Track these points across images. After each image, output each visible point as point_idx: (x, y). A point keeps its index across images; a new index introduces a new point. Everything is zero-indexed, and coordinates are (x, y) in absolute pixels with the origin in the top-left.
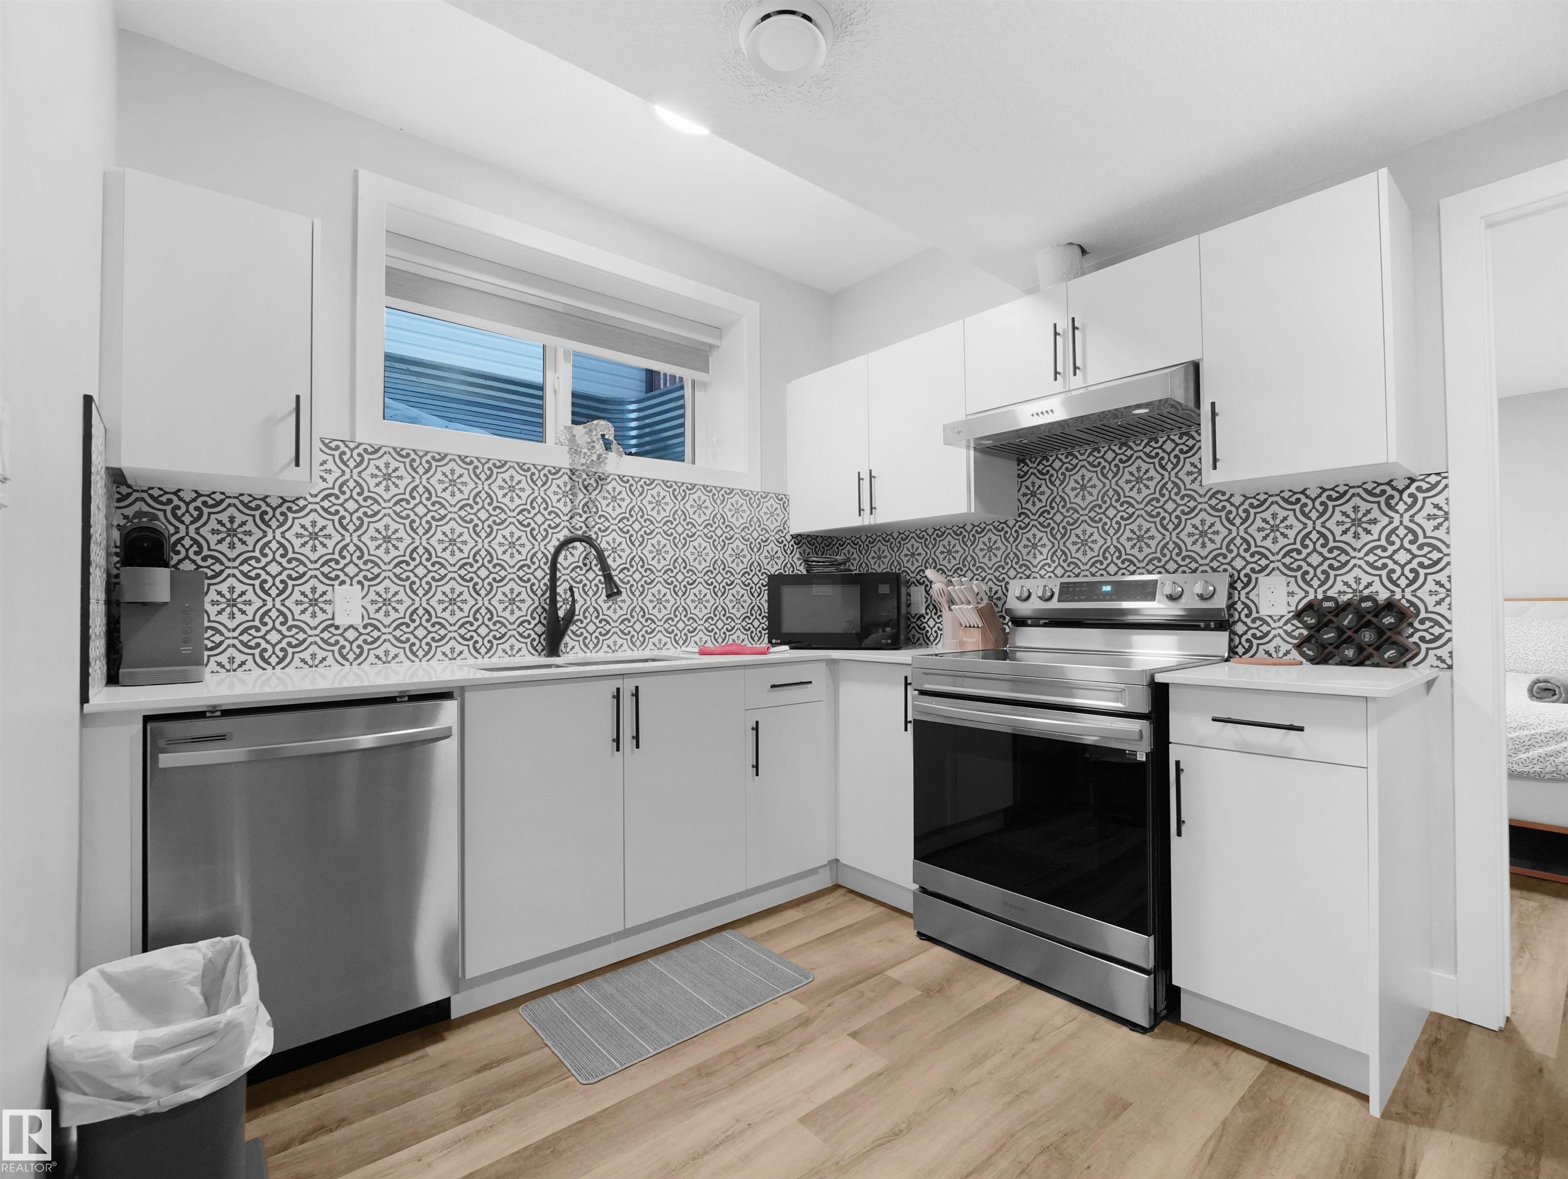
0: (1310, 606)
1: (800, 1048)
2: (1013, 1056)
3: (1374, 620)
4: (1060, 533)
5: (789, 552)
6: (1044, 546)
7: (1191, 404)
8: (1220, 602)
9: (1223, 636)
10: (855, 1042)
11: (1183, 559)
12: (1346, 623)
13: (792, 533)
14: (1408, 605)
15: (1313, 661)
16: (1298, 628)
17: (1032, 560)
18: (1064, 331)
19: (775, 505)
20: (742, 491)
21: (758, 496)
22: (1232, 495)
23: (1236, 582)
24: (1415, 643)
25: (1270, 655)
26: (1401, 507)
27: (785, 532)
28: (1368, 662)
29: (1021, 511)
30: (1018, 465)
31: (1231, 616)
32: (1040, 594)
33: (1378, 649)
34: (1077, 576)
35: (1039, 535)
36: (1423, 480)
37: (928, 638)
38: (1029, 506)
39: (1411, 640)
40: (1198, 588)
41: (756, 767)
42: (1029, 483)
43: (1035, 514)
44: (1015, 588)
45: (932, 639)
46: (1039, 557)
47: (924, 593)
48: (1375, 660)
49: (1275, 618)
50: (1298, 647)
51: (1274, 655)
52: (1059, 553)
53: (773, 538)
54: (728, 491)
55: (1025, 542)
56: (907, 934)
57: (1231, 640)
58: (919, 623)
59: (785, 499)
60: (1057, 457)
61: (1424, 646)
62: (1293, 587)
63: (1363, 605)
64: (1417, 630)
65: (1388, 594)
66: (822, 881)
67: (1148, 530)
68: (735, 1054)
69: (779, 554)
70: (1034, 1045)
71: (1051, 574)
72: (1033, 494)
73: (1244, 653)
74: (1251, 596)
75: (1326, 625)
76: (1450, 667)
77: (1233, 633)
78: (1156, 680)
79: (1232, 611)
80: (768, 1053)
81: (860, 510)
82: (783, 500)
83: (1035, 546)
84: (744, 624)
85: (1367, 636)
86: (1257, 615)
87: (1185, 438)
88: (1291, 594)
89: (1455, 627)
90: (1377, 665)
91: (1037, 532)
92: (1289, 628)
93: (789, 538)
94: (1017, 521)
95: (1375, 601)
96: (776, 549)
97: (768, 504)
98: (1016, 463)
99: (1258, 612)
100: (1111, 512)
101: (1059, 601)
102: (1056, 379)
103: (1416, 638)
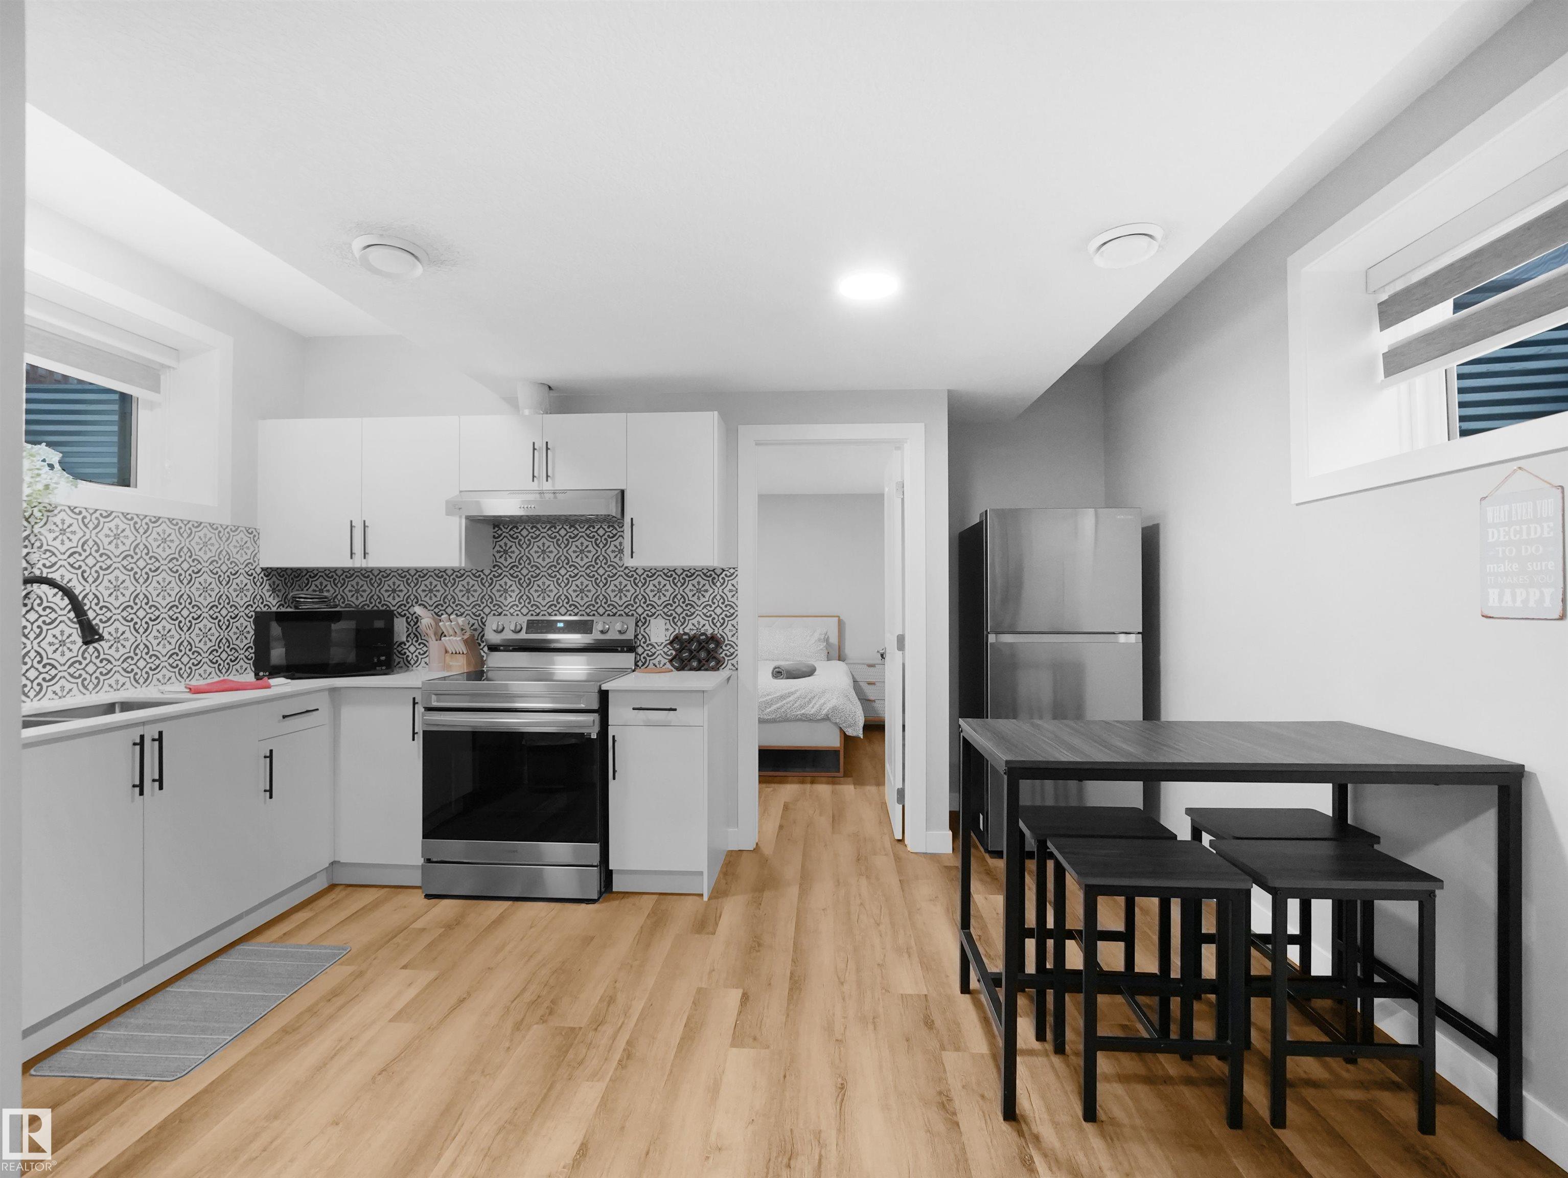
0: (676, 637)
1: (365, 988)
2: (521, 940)
3: (706, 645)
4: (526, 583)
5: (258, 584)
6: (513, 591)
7: (619, 516)
8: (630, 635)
9: (632, 656)
10: (407, 970)
11: (608, 606)
12: (693, 647)
13: (262, 566)
14: (720, 637)
15: (678, 669)
16: (670, 650)
17: (504, 601)
18: (540, 448)
19: (246, 539)
20: (211, 525)
21: (228, 530)
22: (637, 569)
23: (638, 622)
24: (723, 657)
25: (656, 666)
26: (718, 584)
27: (255, 565)
28: (703, 668)
29: (495, 563)
30: (494, 528)
31: (636, 643)
32: (513, 628)
33: (707, 661)
34: (538, 615)
35: (509, 583)
36: (728, 571)
37: (409, 662)
38: (502, 560)
39: (721, 655)
40: (618, 626)
41: (271, 791)
42: (502, 543)
43: (507, 567)
44: (492, 623)
45: (412, 662)
46: (509, 600)
47: (405, 624)
48: (706, 667)
49: (659, 644)
50: (671, 661)
51: (658, 666)
52: (525, 597)
53: (243, 571)
54: (196, 525)
55: (498, 587)
56: (417, 900)
57: (635, 658)
58: (400, 649)
59: (255, 533)
60: (525, 527)
61: (727, 658)
62: (668, 626)
63: (701, 638)
64: (724, 650)
65: (712, 631)
66: (321, 884)
67: (587, 586)
68: (312, 1011)
69: (249, 586)
70: (532, 930)
71: (519, 613)
72: (506, 552)
73: (642, 666)
74: (647, 630)
75: (683, 649)
76: (737, 669)
77: (637, 654)
78: (602, 689)
79: (636, 639)
80: (339, 1001)
81: (352, 554)
82: (253, 534)
83: (506, 591)
84: (211, 657)
85: (703, 655)
86: (650, 642)
87: (611, 528)
88: (667, 630)
89: (739, 648)
90: (706, 670)
91: (508, 581)
92: (666, 650)
93: (258, 570)
94: (492, 571)
95: (706, 635)
96: (245, 581)
97: (238, 538)
98: (492, 527)
99: (650, 640)
100: (563, 571)
101: (526, 633)
102: (533, 481)
103: (723, 655)
